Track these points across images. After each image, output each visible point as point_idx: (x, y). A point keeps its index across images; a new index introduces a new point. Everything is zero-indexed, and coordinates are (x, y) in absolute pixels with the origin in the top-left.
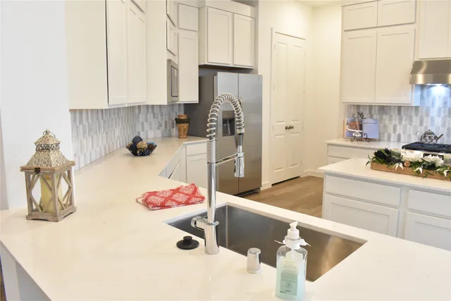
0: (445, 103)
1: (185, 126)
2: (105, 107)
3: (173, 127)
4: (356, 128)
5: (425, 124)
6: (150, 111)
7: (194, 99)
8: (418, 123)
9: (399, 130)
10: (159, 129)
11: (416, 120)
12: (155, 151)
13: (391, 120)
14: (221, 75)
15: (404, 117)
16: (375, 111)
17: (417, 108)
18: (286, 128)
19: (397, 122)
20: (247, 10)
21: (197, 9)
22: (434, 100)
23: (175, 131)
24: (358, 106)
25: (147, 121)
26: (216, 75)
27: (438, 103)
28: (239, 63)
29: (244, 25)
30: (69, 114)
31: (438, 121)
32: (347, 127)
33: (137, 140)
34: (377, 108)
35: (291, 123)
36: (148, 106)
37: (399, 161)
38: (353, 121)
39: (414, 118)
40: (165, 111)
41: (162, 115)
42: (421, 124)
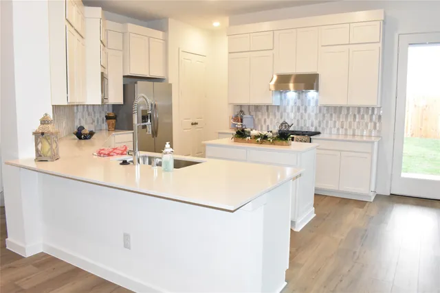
0: (295, 103)
1: (113, 121)
2: (66, 104)
3: (103, 123)
4: (238, 121)
5: (283, 118)
6: (85, 109)
7: (120, 101)
8: (280, 118)
9: (268, 122)
10: (92, 124)
11: (278, 115)
12: (94, 136)
13: (262, 115)
14: (140, 84)
15: (271, 113)
16: (252, 109)
17: (278, 106)
18: (192, 124)
19: (266, 117)
20: (160, 34)
21: (121, 34)
22: (288, 101)
23: (105, 126)
24: (241, 106)
25: (83, 118)
26: (136, 83)
27: (291, 103)
28: (154, 74)
29: (157, 45)
30: (51, 107)
31: (292, 115)
32: (232, 121)
33: (81, 128)
34: (253, 107)
35: (196, 121)
36: (84, 105)
37: (249, 136)
38: (236, 116)
39: (277, 113)
40: (97, 109)
41: (95, 113)
42: (281, 118)
